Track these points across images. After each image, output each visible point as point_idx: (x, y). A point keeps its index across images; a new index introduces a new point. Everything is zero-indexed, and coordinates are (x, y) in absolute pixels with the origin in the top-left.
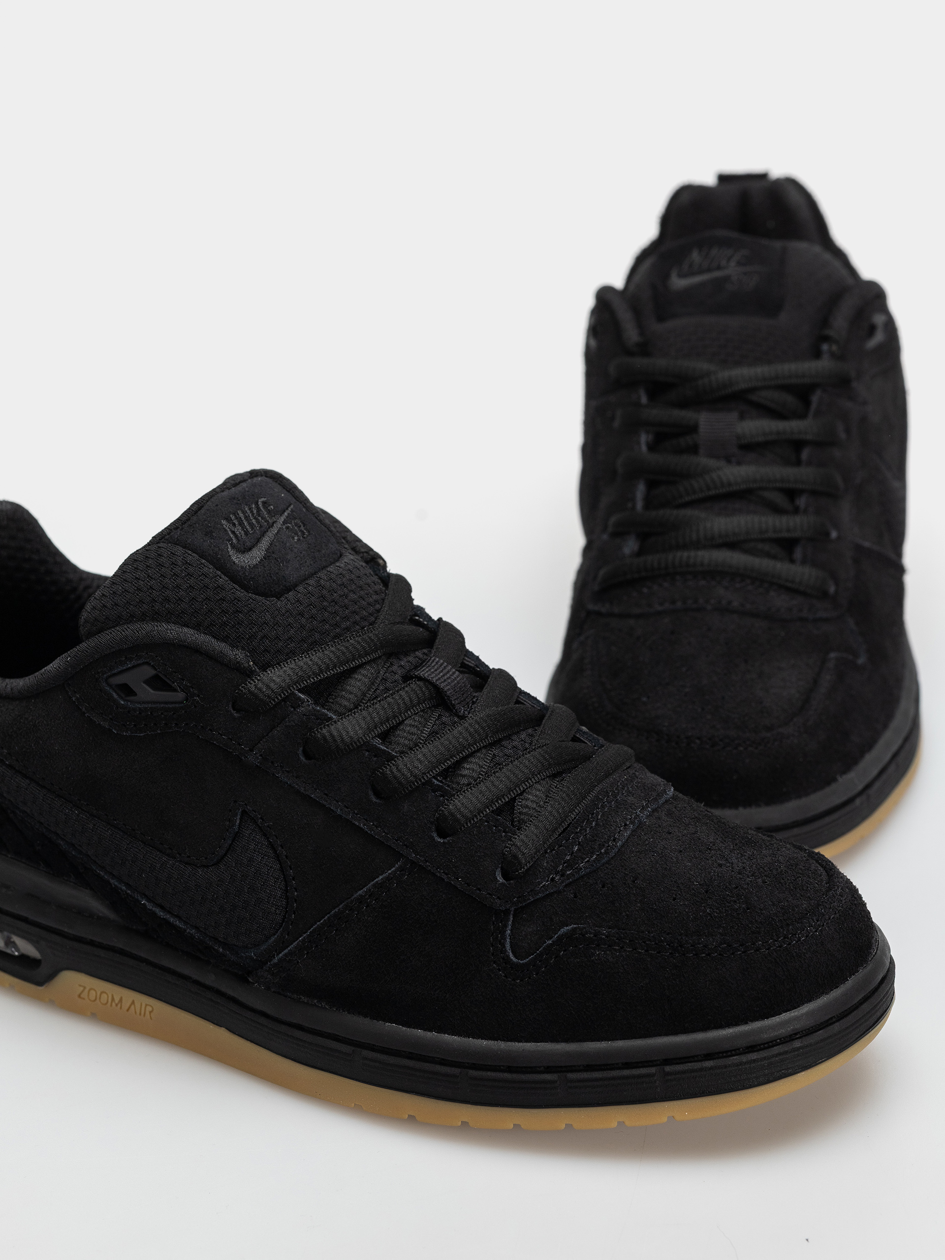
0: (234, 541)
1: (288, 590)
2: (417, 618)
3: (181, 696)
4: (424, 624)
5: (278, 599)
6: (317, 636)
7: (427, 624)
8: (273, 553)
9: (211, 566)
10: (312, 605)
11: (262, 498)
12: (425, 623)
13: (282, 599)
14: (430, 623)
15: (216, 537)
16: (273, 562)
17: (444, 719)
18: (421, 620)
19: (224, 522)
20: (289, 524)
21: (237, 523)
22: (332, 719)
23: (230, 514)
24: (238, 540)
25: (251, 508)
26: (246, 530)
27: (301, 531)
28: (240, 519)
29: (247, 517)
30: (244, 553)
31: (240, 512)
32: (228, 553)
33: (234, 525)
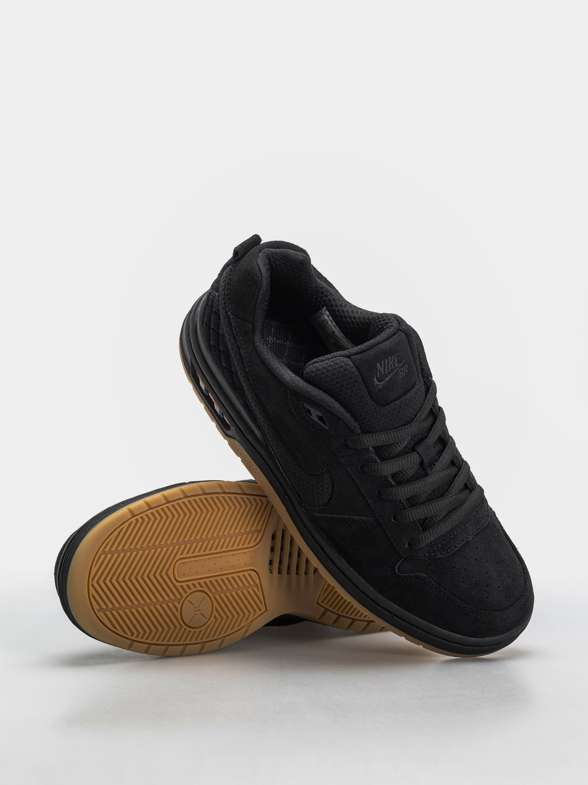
0: (378, 376)
1: (388, 404)
2: (433, 408)
3: (327, 428)
5: (382, 407)
6: (388, 426)
8: (389, 385)
9: (364, 386)
11: (397, 353)
12: (434, 411)
13: (384, 408)
14: (436, 412)
15: (372, 372)
16: (387, 390)
17: (419, 471)
19: (378, 364)
20: (402, 368)
21: (383, 366)
22: (377, 462)
23: (382, 360)
24: (379, 376)
25: (391, 359)
26: (385, 371)
27: (406, 372)
28: (385, 364)
29: (388, 363)
30: (379, 382)
31: (386, 360)
32: (373, 381)
33: (381, 367)
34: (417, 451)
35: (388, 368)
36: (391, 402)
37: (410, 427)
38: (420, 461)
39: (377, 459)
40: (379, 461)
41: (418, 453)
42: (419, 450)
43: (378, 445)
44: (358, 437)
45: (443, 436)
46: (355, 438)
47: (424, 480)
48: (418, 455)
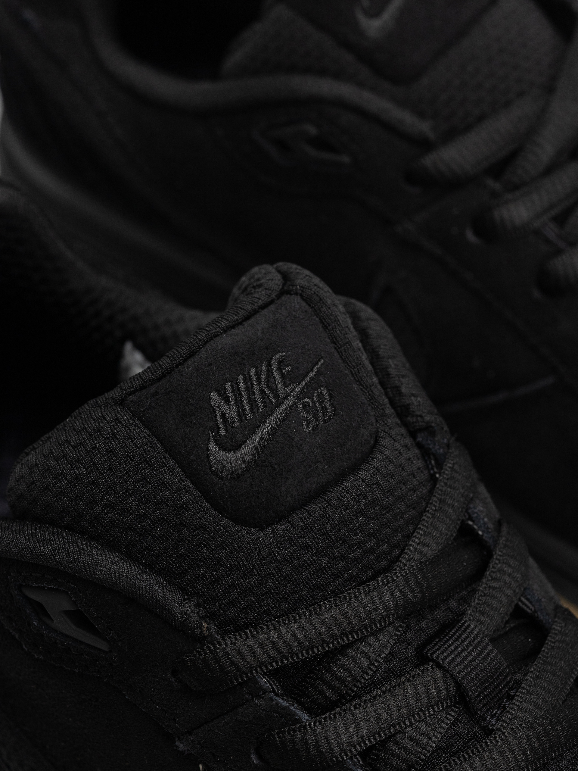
0: (223, 432)
1: (280, 518)
2: (470, 523)
3: (103, 646)
4: (478, 534)
5: (262, 529)
6: (305, 591)
7: (482, 535)
8: (271, 456)
9: (179, 471)
10: (307, 548)
11: (279, 352)
12: (480, 533)
13: (268, 531)
14: (485, 535)
15: (195, 424)
16: (267, 471)
17: (459, 727)
18: (476, 527)
19: (214, 395)
20: (309, 398)
21: (232, 399)
22: (299, 721)
23: (226, 381)
24: (226, 430)
25: (258, 375)
26: (241, 415)
27: (324, 409)
28: (237, 391)
29: (249, 389)
30: (229, 451)
31: (241, 378)
32: (208, 450)
33: (228, 402)
34: (433, 660)
35: (253, 402)
36: (292, 511)
37: (388, 582)
38: (452, 688)
39: (298, 712)
40: (305, 717)
41: (439, 666)
42: (439, 655)
43: (285, 662)
44: (209, 648)
45: (528, 607)
46: (201, 655)
47: (479, 752)
48: (438, 673)
